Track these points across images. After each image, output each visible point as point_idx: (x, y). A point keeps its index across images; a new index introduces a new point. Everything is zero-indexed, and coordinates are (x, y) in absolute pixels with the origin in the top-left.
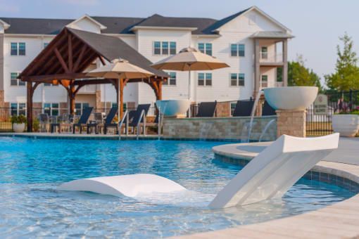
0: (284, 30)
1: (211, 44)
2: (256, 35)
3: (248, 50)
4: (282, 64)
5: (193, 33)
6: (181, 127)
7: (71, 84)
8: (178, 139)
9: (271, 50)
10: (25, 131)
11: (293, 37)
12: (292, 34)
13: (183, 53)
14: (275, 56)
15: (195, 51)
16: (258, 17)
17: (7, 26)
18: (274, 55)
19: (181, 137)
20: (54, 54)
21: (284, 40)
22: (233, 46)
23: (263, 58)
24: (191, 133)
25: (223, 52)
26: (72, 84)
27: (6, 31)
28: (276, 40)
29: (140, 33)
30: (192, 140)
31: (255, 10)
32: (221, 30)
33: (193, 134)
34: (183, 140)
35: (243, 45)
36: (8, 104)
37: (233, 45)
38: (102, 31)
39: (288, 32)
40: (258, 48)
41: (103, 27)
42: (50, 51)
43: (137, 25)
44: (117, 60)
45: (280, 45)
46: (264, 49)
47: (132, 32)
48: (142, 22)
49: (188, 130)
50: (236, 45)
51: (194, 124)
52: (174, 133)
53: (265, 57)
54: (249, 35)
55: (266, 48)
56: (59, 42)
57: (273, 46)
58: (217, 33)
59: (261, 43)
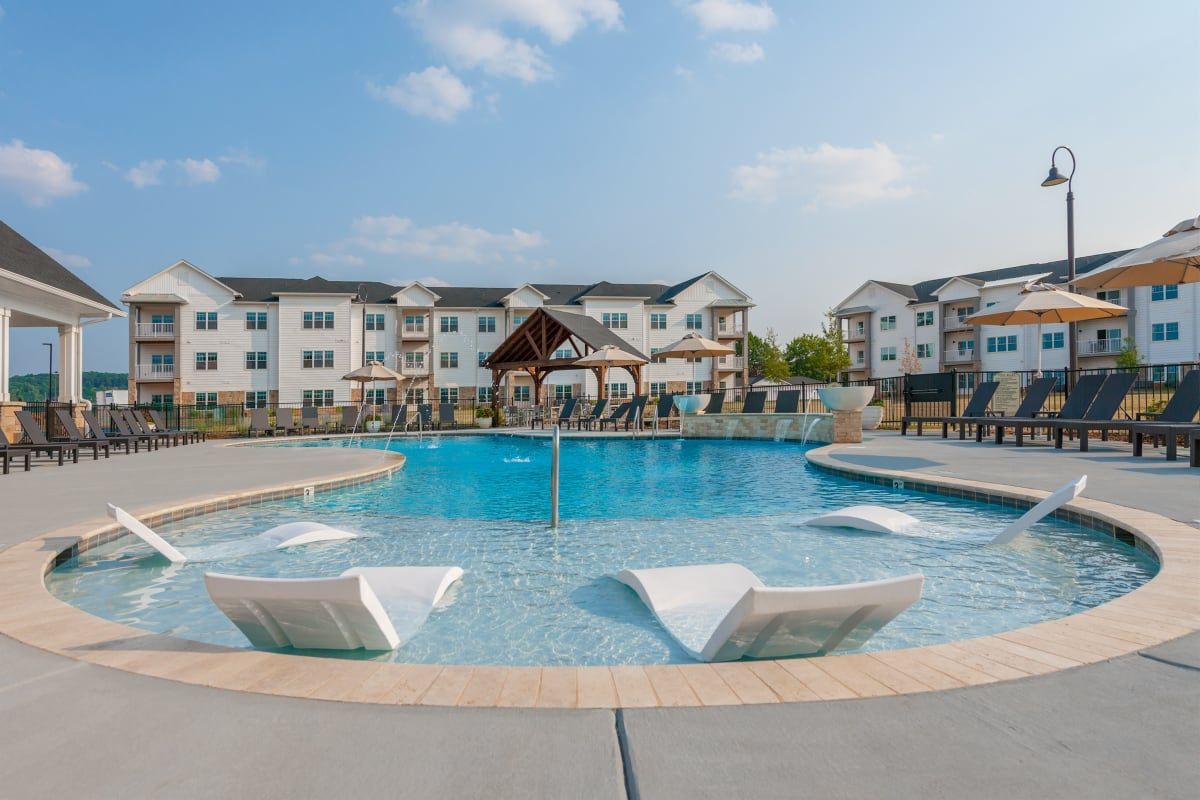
0: (744, 297)
1: (665, 315)
2: (714, 304)
3: (705, 321)
4: (741, 336)
5: (646, 303)
6: (703, 425)
7: (536, 370)
8: (698, 438)
9: (729, 320)
10: (490, 427)
11: (754, 306)
12: (753, 302)
13: (686, 341)
14: (734, 327)
15: (701, 337)
16: (716, 284)
17: (437, 297)
18: (733, 325)
19: (702, 435)
20: (524, 336)
21: (744, 309)
22: (690, 317)
23: (721, 329)
24: (713, 431)
25: (678, 324)
26: (538, 371)
27: (437, 304)
28: (734, 309)
29: (587, 303)
30: (715, 438)
31: (714, 276)
32: (677, 298)
33: (716, 432)
34: (704, 438)
35: (700, 316)
36: (438, 389)
37: (689, 315)
38: (545, 302)
39: (749, 300)
40: (716, 319)
41: (546, 298)
42: (521, 334)
43: (583, 294)
44: (606, 347)
45: (739, 315)
46: (722, 319)
47: (578, 303)
48: (588, 290)
49: (709, 428)
50: (692, 315)
51: (717, 421)
52: (694, 431)
53: (723, 328)
54: (706, 304)
55: (722, 318)
56: (531, 324)
57: (732, 316)
58: (671, 302)
59: (719, 312)
